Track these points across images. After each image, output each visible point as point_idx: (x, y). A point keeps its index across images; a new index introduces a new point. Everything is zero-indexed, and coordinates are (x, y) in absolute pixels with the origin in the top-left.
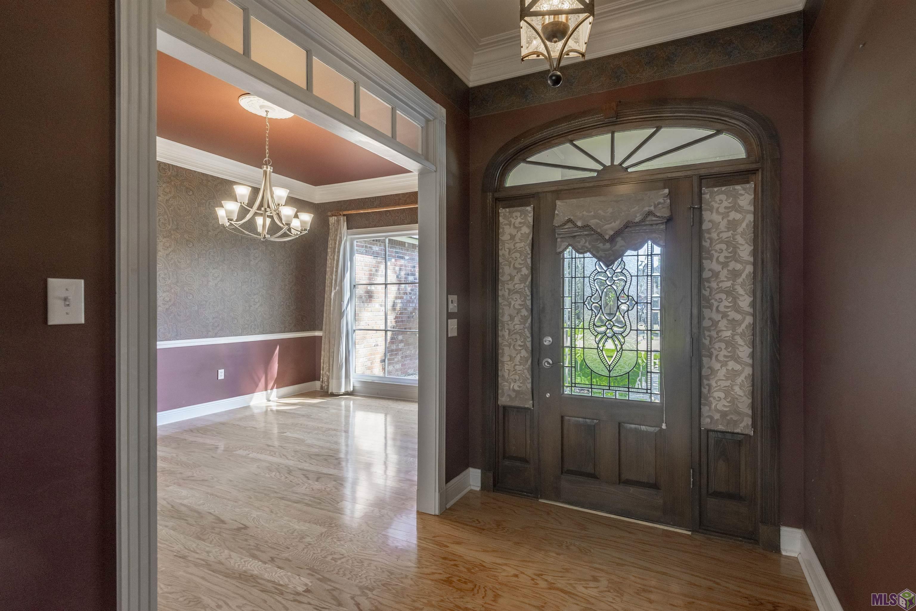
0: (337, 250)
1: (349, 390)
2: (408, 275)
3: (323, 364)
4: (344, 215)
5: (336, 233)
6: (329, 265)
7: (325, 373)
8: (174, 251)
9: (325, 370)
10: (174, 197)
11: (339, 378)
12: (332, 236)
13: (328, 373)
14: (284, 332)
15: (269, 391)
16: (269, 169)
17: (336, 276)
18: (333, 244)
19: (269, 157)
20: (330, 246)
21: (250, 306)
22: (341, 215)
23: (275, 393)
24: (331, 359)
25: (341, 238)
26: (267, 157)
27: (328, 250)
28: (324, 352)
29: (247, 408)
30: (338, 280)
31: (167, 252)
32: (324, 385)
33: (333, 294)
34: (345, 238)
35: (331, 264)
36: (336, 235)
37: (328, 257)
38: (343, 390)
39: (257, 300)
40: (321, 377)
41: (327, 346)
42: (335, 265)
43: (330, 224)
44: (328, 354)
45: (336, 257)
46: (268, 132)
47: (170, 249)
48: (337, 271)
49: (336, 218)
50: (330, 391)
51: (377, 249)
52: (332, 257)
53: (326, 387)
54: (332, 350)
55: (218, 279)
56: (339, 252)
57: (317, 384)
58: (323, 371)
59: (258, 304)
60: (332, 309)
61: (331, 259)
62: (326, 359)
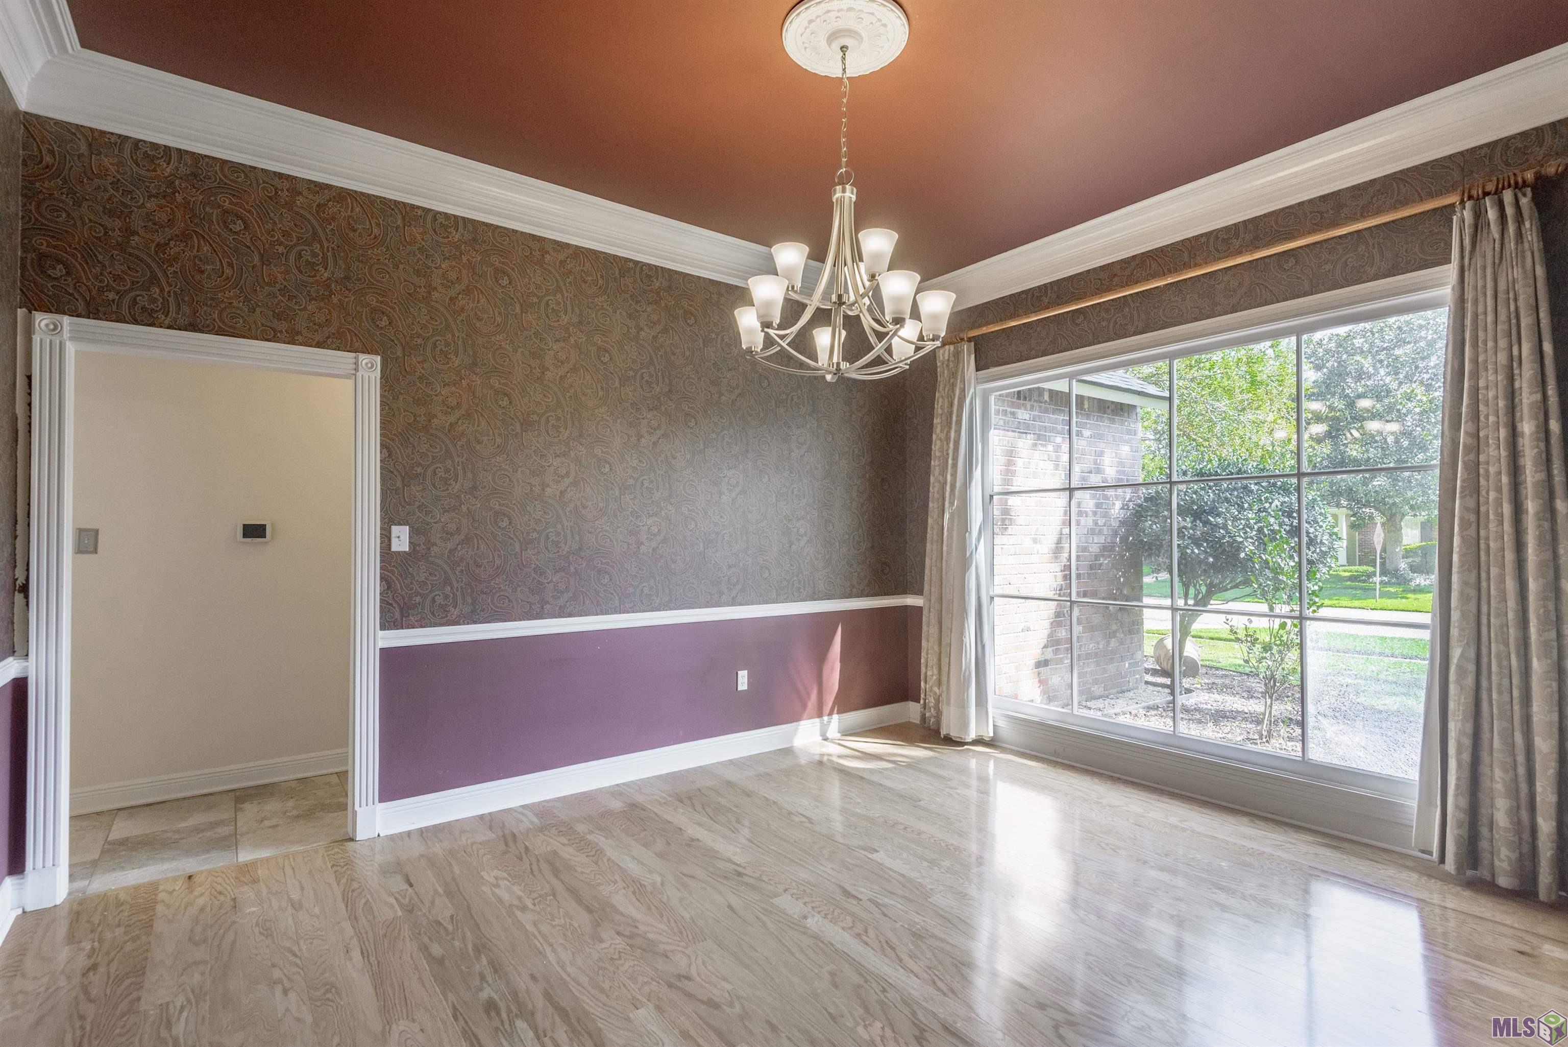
0: (954, 418)
1: (985, 735)
2: (1090, 472)
3: (926, 668)
4: (970, 340)
5: (952, 380)
6: (938, 454)
7: (931, 690)
8: (665, 435)
9: (930, 683)
10: (665, 330)
11: (963, 706)
12: (944, 389)
13: (936, 689)
14: (850, 596)
15: (826, 718)
16: (848, 194)
17: (954, 475)
18: (946, 405)
19: (848, 164)
20: (940, 411)
21: (791, 544)
22: (962, 339)
23: (835, 722)
24: (945, 661)
25: (963, 391)
26: (843, 164)
27: (935, 421)
28: (928, 641)
29: (788, 752)
30: (958, 485)
31: (654, 439)
32: (927, 715)
33: (947, 516)
34: (972, 390)
35: (941, 450)
36: (953, 386)
37: (934, 437)
38: (972, 735)
39: (802, 531)
40: (922, 696)
41: (934, 630)
42: (951, 452)
43: (939, 364)
44: (936, 648)
45: (953, 434)
46: (845, 100)
47: (659, 433)
48: (955, 465)
49: (952, 347)
50: (943, 732)
51: (1027, 416)
52: (943, 436)
53: (932, 720)
54: (945, 642)
55: (738, 489)
56: (959, 422)
57: (911, 711)
58: (926, 682)
59: (805, 539)
60: (945, 548)
61: (940, 439)
62: (933, 660)
